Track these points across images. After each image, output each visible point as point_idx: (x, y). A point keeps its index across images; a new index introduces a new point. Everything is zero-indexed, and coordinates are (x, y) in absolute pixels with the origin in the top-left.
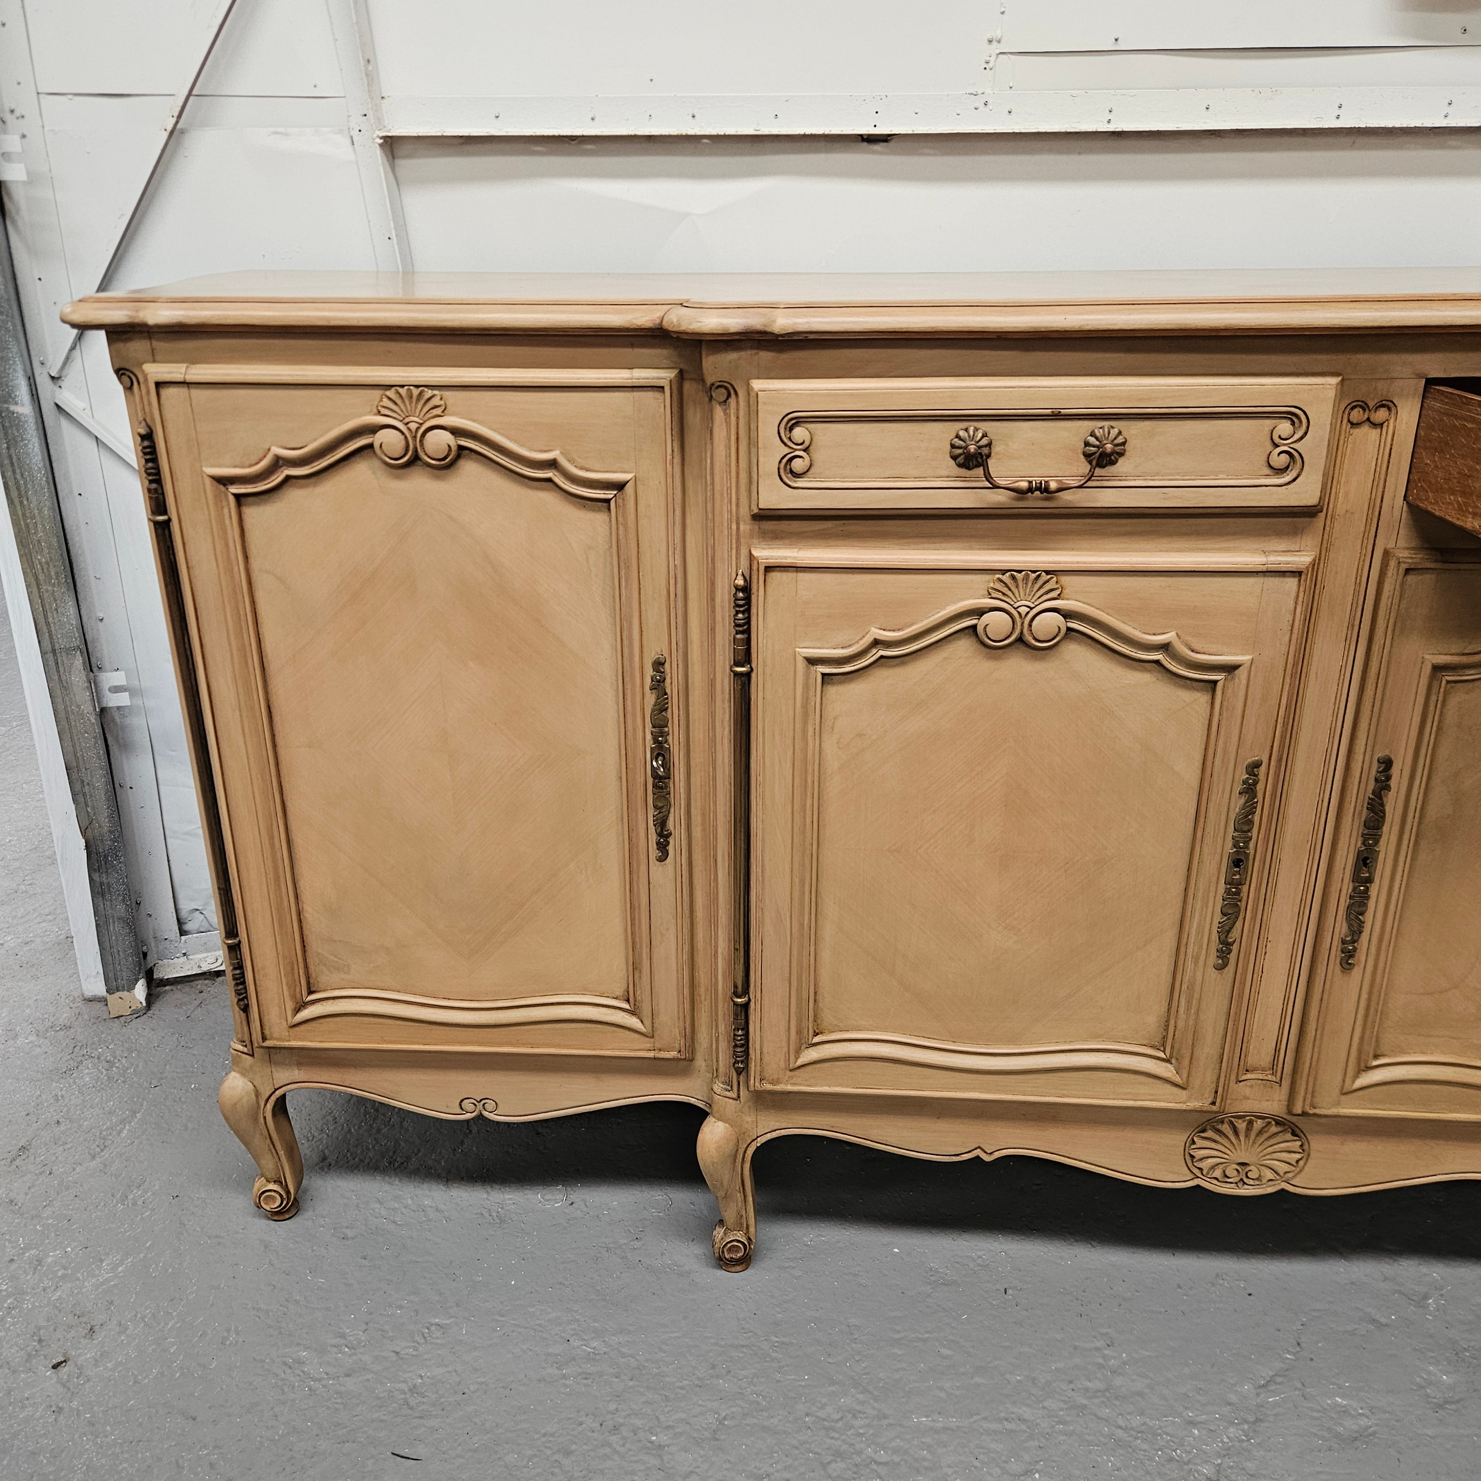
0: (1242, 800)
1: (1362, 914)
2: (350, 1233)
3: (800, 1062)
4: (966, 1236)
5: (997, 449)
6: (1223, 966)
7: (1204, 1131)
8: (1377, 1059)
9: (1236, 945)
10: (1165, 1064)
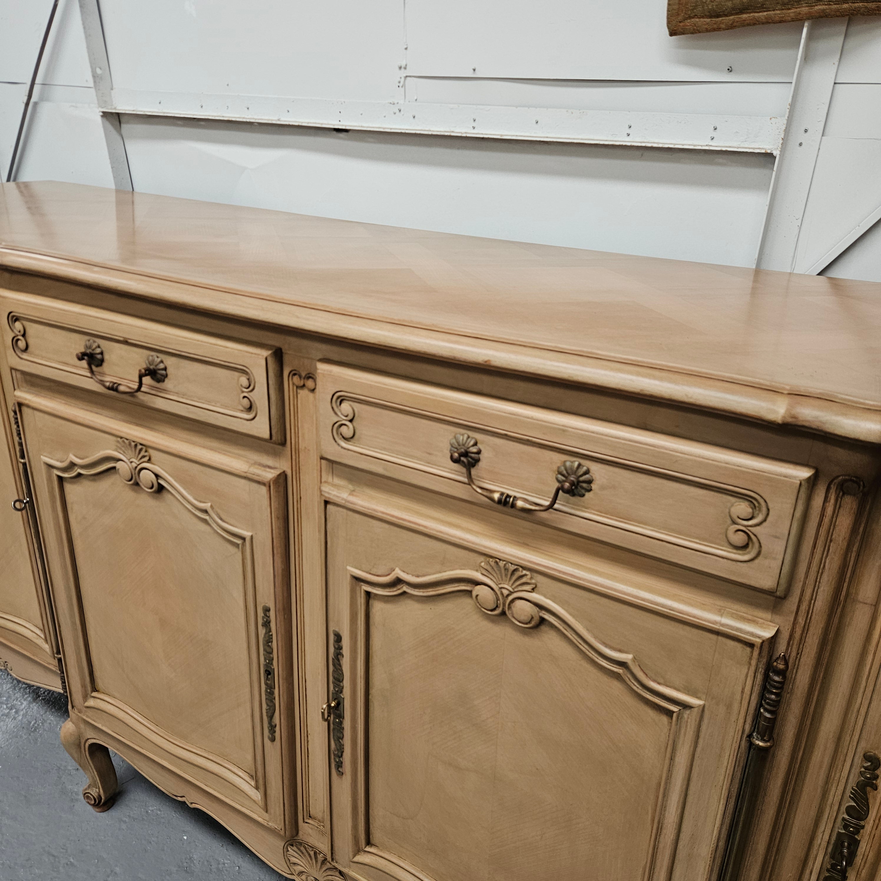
1: (341, 739)
3: (86, 704)
6: (273, 740)
7: (292, 845)
8: (371, 846)
9: (277, 729)
10: (256, 791)
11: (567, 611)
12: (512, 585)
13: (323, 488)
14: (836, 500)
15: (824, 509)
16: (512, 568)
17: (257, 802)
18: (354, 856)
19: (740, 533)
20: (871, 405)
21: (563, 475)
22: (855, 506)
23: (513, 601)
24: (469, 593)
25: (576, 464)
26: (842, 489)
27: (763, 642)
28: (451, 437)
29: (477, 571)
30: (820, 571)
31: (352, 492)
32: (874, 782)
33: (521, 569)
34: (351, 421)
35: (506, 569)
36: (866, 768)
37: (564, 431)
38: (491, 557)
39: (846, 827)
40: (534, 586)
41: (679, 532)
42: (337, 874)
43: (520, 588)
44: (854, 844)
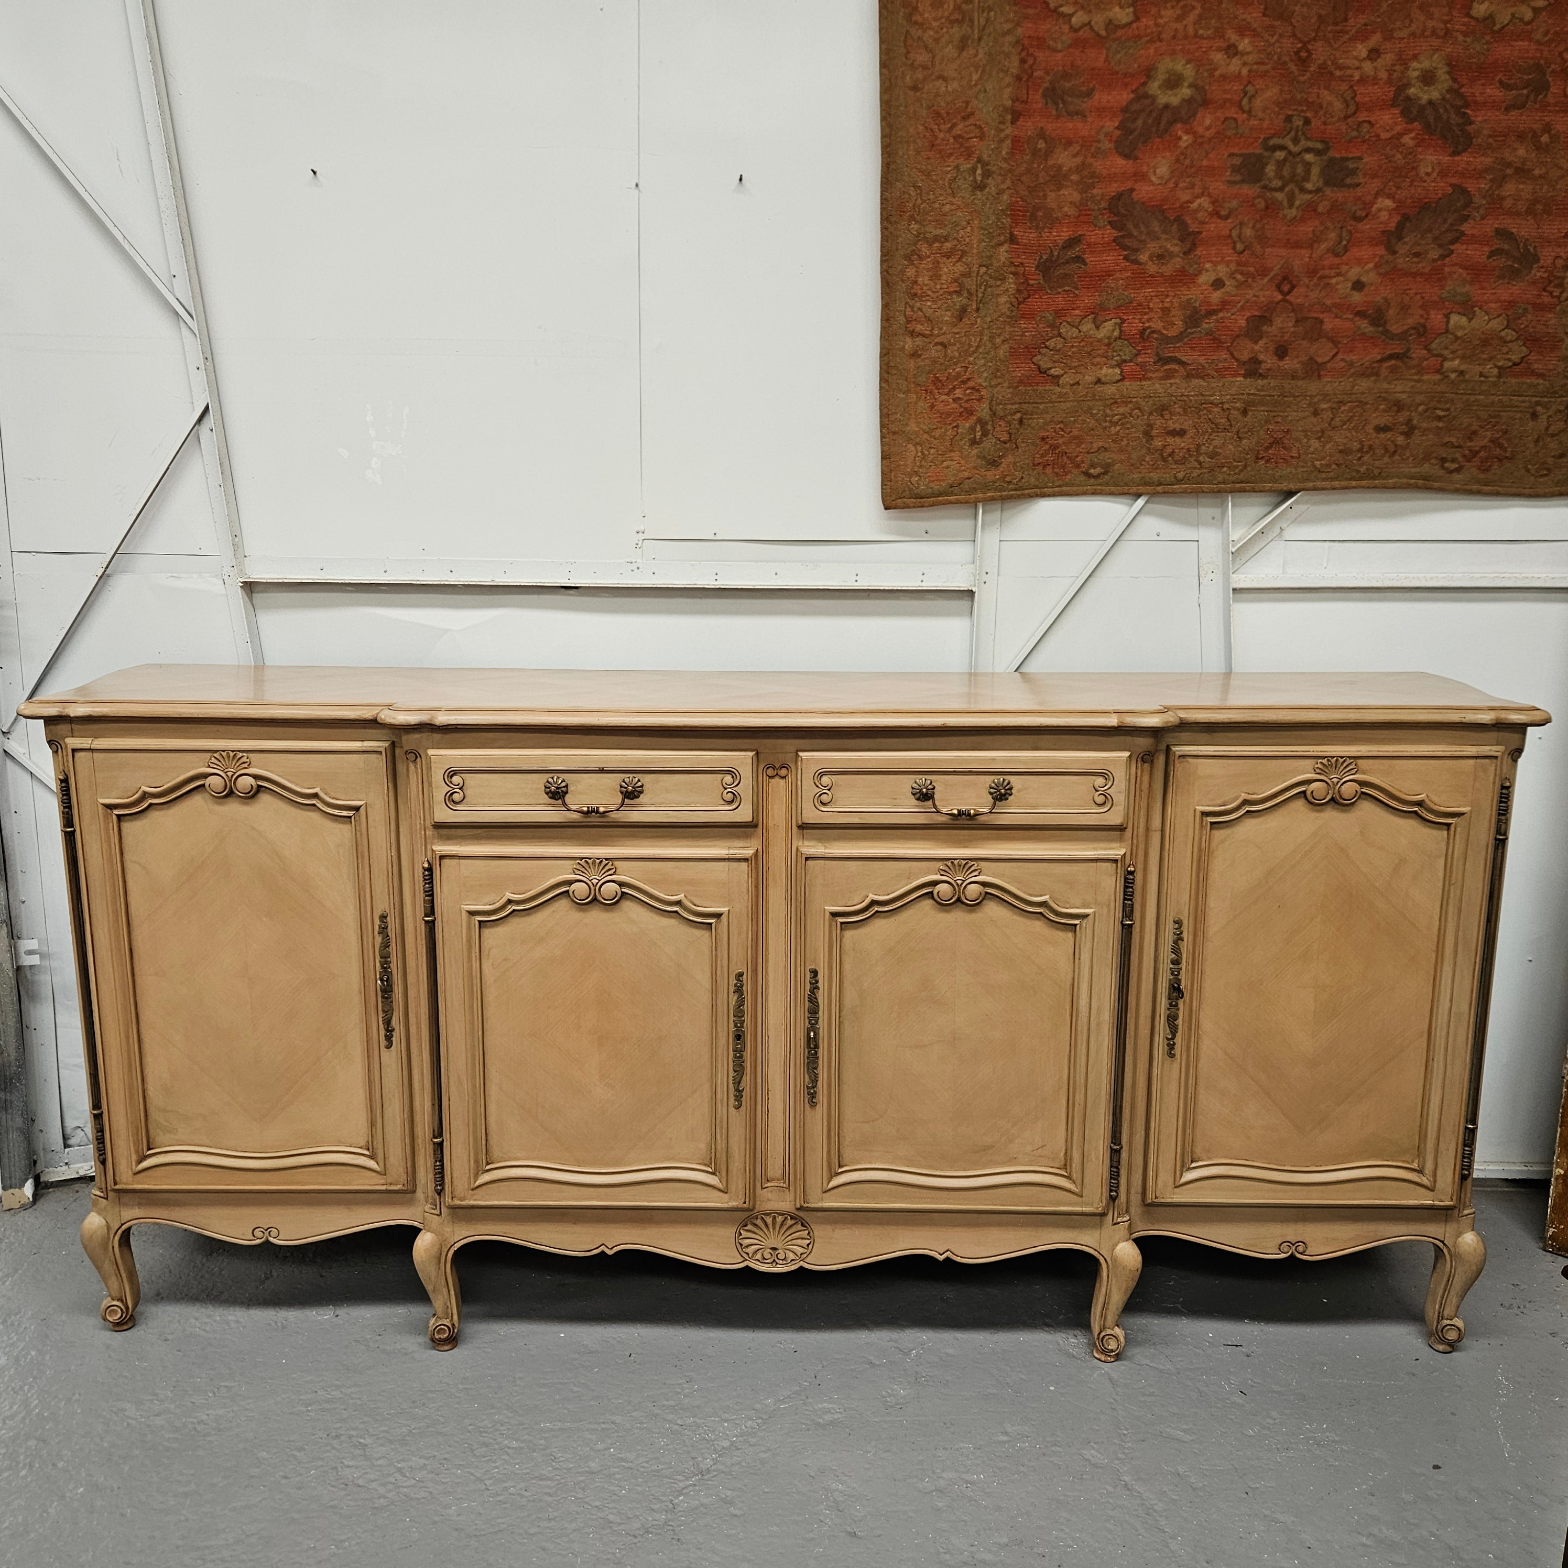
0: (736, 997)
1: (816, 1068)
2: (170, 1337)
3: (477, 1183)
4: (614, 1326)
5: (571, 788)
6: (738, 1108)
7: (747, 1225)
8: (843, 1167)
9: (745, 1092)
10: (712, 1176)
11: (1004, 881)
12: (964, 875)
13: (802, 849)
14: (1141, 768)
15: (1136, 773)
16: (964, 862)
17: (716, 1186)
18: (829, 1183)
19: (1100, 795)
21: (993, 789)
22: (1148, 769)
23: (965, 887)
24: (930, 893)
25: (1000, 779)
26: (1143, 761)
27: (1120, 858)
28: (911, 782)
29: (937, 873)
31: (826, 847)
32: (1181, 936)
33: (970, 862)
34: (830, 789)
35: (960, 865)
36: (1176, 929)
37: (994, 760)
38: (948, 860)
39: (1172, 974)
40: (980, 871)
43: (970, 876)
44: (1179, 982)
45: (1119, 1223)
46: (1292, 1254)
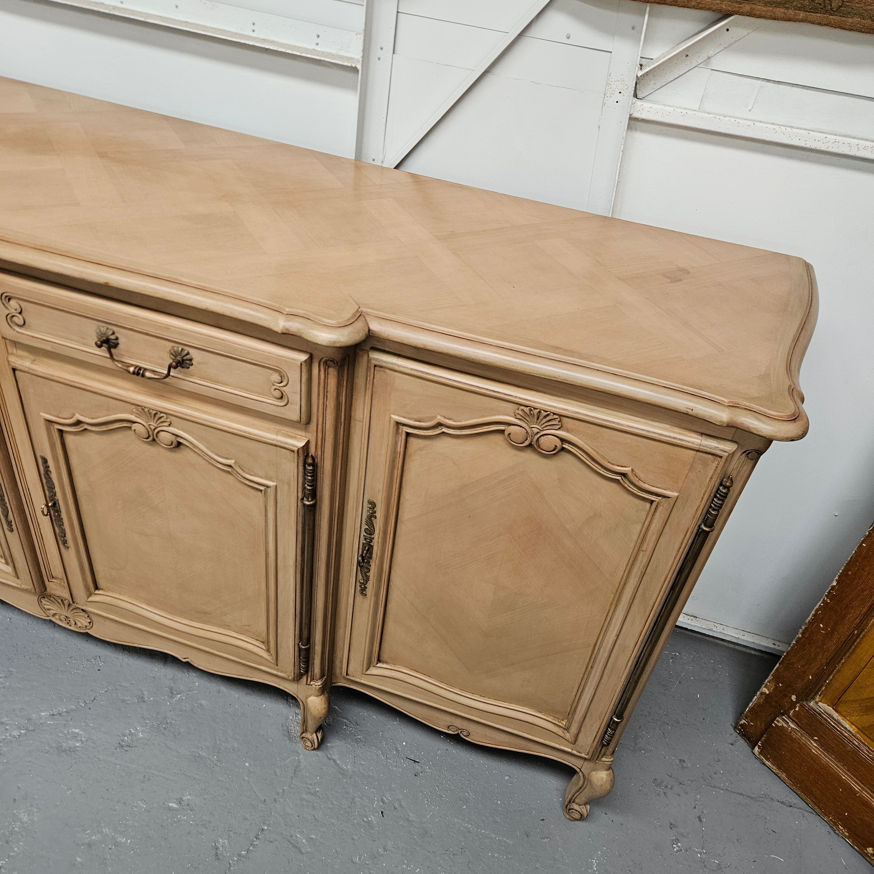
6: (12, 531)
7: (44, 598)
8: (99, 590)
9: (13, 523)
10: (6, 566)
11: (192, 437)
12: (156, 423)
13: (10, 359)
14: (325, 371)
15: (319, 375)
16: (154, 412)
17: (10, 573)
18: (88, 598)
19: (276, 390)
20: (327, 323)
21: (173, 355)
22: (336, 373)
23: (158, 432)
24: (130, 428)
25: (180, 349)
26: (326, 365)
27: (298, 449)
28: (95, 328)
29: (132, 414)
30: (325, 408)
31: (33, 362)
32: (375, 514)
33: (159, 413)
34: (20, 313)
35: (150, 413)
36: (370, 508)
37: (168, 329)
38: (139, 406)
39: (365, 539)
40: (170, 423)
41: (247, 390)
42: (81, 611)
43: (161, 425)
44: (371, 548)
45: (311, 685)
46: (458, 734)
